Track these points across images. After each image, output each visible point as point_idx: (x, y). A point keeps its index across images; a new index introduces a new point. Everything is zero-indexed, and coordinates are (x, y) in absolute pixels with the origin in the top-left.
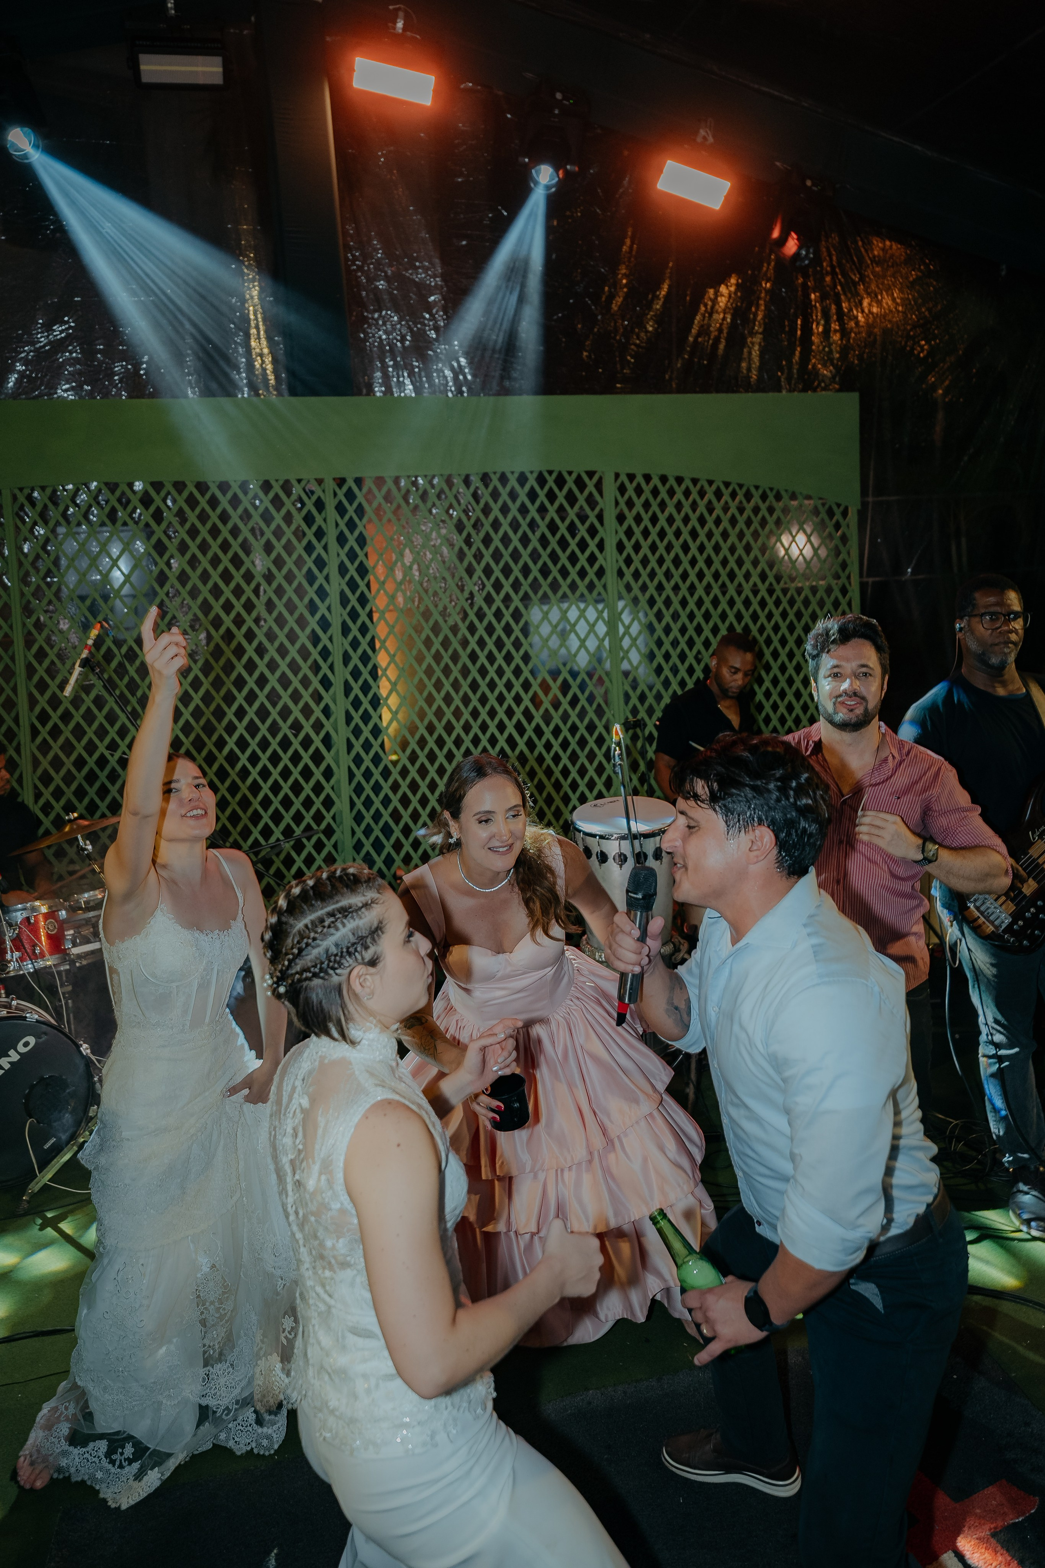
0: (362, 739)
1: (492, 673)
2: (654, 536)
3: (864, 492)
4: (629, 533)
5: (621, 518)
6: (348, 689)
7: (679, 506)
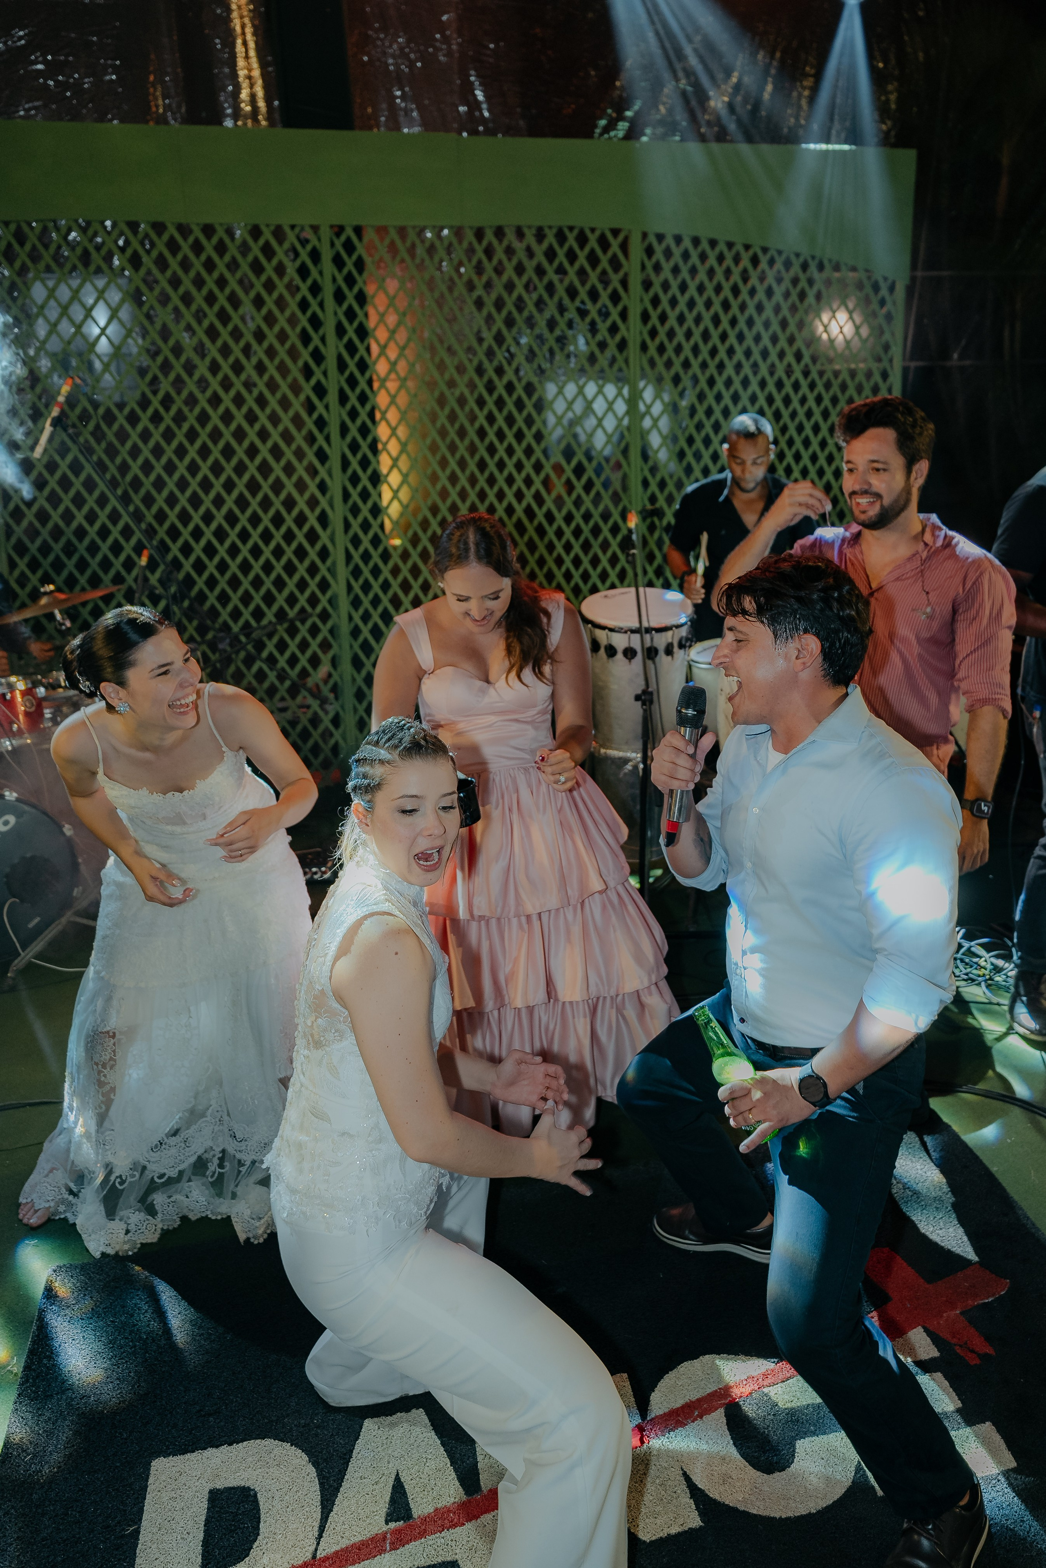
0: (360, 519)
1: (501, 452)
2: (682, 306)
3: (914, 266)
4: (655, 302)
5: (647, 285)
6: (345, 464)
7: (711, 273)
